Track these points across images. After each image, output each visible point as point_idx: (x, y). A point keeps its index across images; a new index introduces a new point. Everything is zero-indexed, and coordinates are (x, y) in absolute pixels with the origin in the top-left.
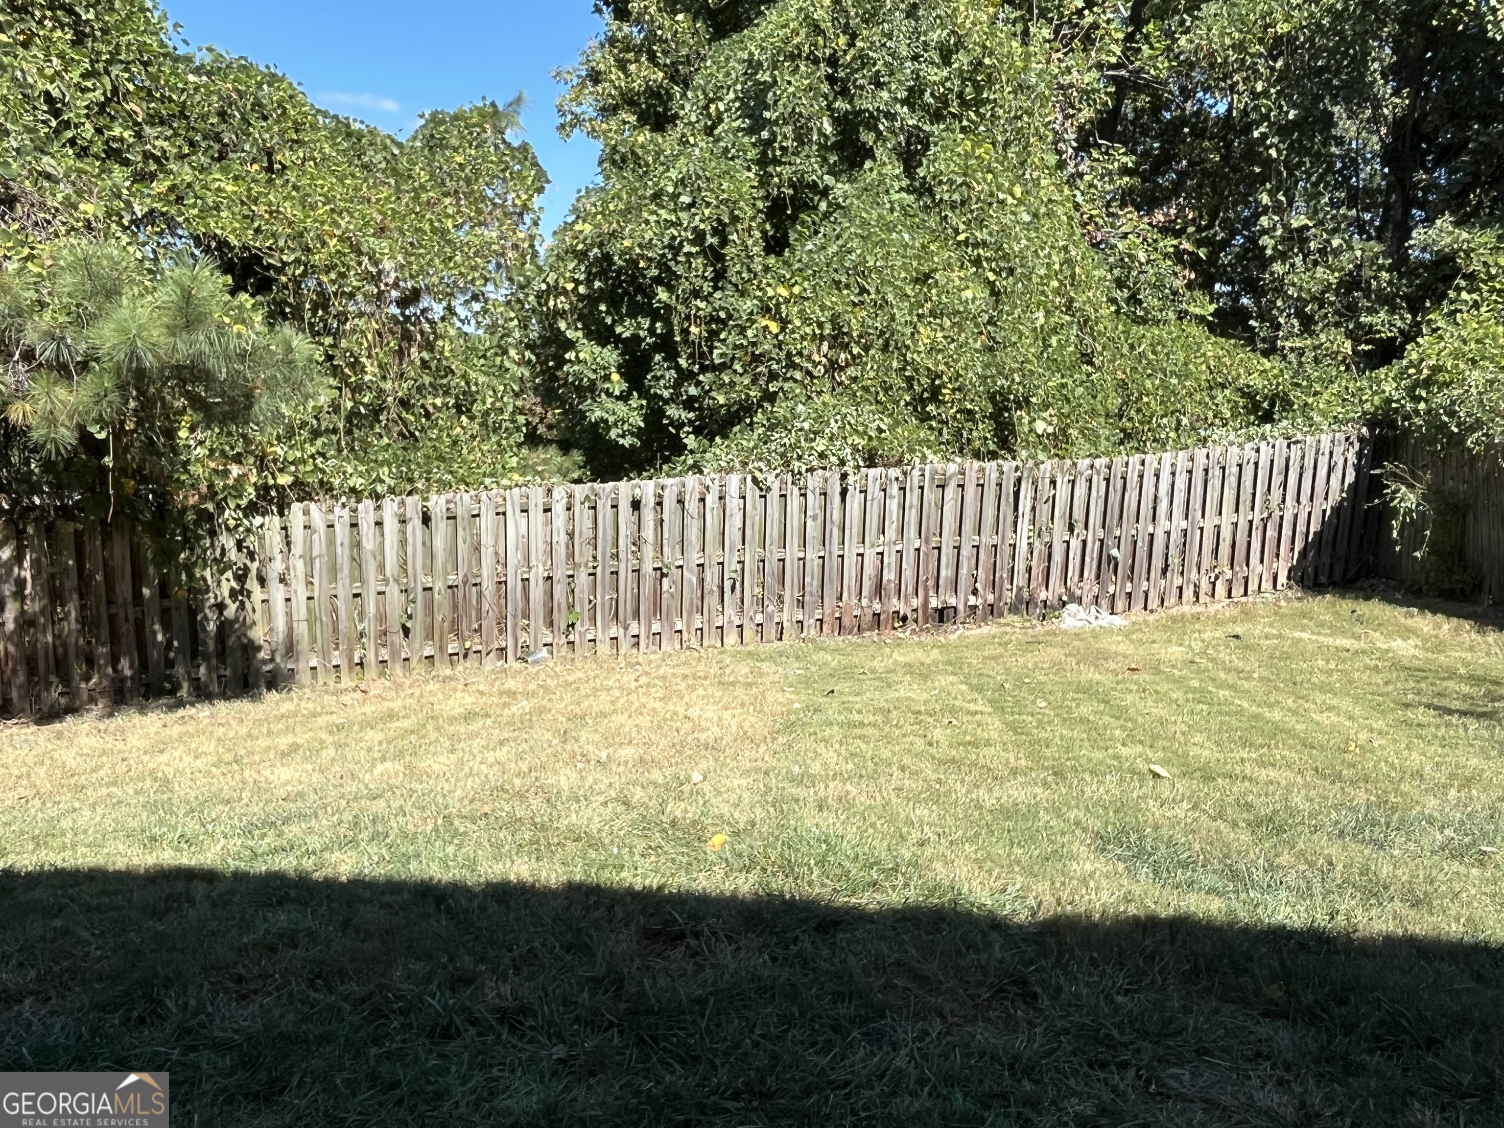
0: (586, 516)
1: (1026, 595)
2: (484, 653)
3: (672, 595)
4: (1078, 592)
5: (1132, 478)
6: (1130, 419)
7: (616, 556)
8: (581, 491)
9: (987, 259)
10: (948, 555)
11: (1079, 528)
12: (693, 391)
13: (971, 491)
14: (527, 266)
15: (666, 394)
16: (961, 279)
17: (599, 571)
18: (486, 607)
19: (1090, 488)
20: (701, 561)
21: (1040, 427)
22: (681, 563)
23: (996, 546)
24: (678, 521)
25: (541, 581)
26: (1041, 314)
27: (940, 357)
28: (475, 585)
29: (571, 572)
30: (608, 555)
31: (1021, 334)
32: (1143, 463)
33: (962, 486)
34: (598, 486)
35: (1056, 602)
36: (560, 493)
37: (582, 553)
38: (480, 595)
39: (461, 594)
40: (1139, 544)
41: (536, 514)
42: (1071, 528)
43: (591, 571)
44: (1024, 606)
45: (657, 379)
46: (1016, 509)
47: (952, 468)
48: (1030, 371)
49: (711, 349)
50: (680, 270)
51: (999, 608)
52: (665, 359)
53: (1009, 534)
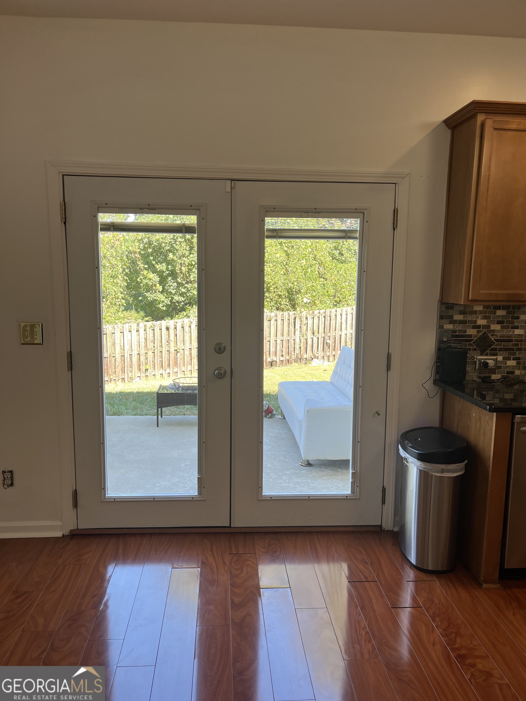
0: (151, 333)
1: (299, 357)
2: (117, 380)
3: (181, 359)
4: (317, 355)
5: (333, 317)
6: (339, 297)
7: (161, 346)
8: (149, 324)
9: (284, 243)
10: (273, 343)
11: (316, 333)
12: (183, 290)
13: (279, 322)
14: (123, 247)
15: (173, 292)
16: (276, 250)
17: (156, 351)
18: (117, 364)
19: (319, 320)
20: (190, 347)
21: (305, 300)
22: (183, 348)
23: (289, 340)
24: (182, 334)
25: (136, 355)
26: (304, 261)
27: (269, 276)
28: (113, 357)
29: (146, 352)
30: (159, 345)
31: (297, 269)
32: (336, 311)
33: (276, 320)
34: (154, 322)
35: (309, 358)
36: (142, 325)
37: (150, 345)
38: (115, 360)
39: (109, 360)
40: (337, 338)
41: (134, 332)
42: (313, 333)
43: (153, 351)
44: (299, 360)
45: (170, 286)
46: (295, 327)
47: (273, 314)
48: (300, 281)
49: (190, 275)
50: (177, 247)
51: (291, 361)
52: (172, 279)
53: (293, 336)
